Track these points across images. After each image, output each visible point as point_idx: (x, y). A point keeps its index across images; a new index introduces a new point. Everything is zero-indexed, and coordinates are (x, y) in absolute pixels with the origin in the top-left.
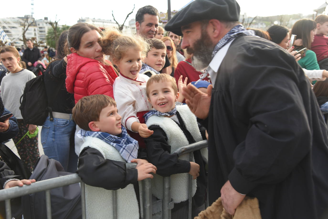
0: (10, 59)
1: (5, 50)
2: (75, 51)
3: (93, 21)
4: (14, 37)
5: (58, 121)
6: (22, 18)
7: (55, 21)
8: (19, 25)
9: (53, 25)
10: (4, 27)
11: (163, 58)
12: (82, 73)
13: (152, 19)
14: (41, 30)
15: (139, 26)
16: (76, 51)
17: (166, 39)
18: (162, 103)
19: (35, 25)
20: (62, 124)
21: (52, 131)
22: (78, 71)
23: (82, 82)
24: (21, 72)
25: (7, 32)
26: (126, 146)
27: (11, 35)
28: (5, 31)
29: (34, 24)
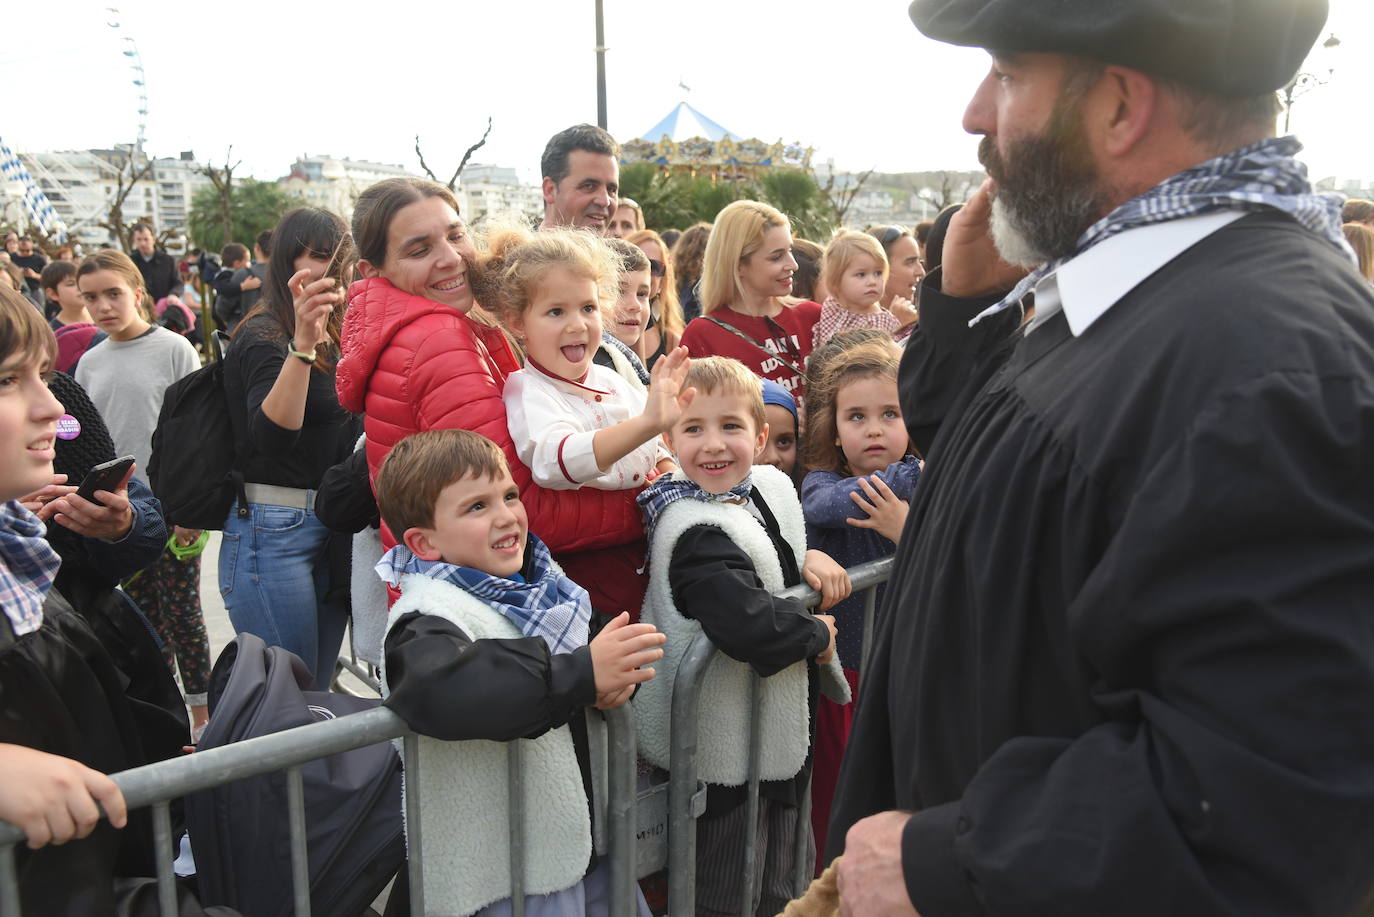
0: (114, 293)
1: (97, 264)
2: (371, 270)
3: (347, 169)
4: (78, 214)
5: (267, 515)
6: (106, 154)
7: (226, 167)
8: (97, 177)
9: (219, 179)
10: (44, 183)
11: (642, 301)
12: (404, 350)
13: (594, 166)
14: (169, 192)
15: (555, 191)
16: (375, 273)
17: (644, 237)
18: (715, 463)
19: (152, 178)
20: (281, 522)
21: (247, 548)
22: (389, 342)
23: (401, 380)
24: (145, 338)
25: (55, 197)
26: (542, 615)
27: (68, 207)
28: (47, 195)
29: (147, 173)
